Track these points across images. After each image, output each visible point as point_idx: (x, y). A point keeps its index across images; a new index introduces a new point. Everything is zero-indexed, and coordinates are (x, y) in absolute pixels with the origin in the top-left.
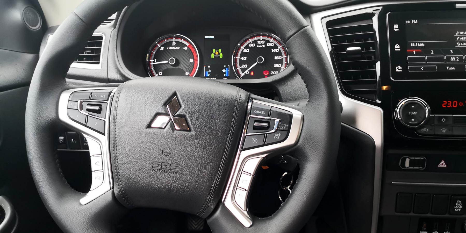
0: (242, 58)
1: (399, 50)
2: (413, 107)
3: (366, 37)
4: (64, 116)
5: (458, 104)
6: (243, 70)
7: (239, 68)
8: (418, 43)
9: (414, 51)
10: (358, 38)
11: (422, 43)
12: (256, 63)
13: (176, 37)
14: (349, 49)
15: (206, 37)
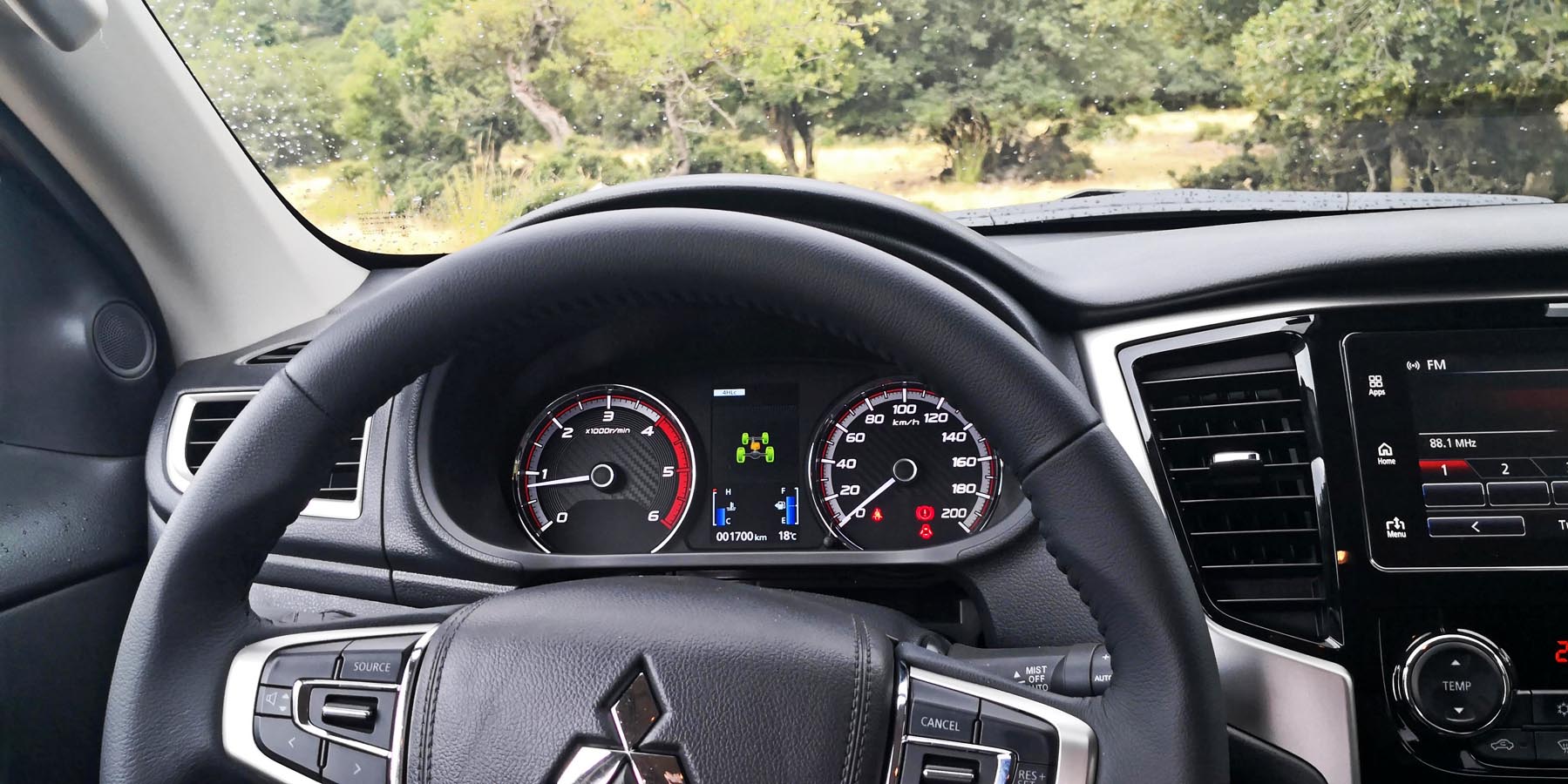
0: (842, 464)
1: (1393, 462)
2: (1455, 663)
3: (1272, 417)
4: (239, 742)
6: (848, 504)
7: (831, 497)
8: (1453, 438)
9: (1444, 467)
10: (1247, 419)
11: (1467, 437)
12: (892, 481)
13: (615, 395)
14: (1220, 458)
15: (718, 393)
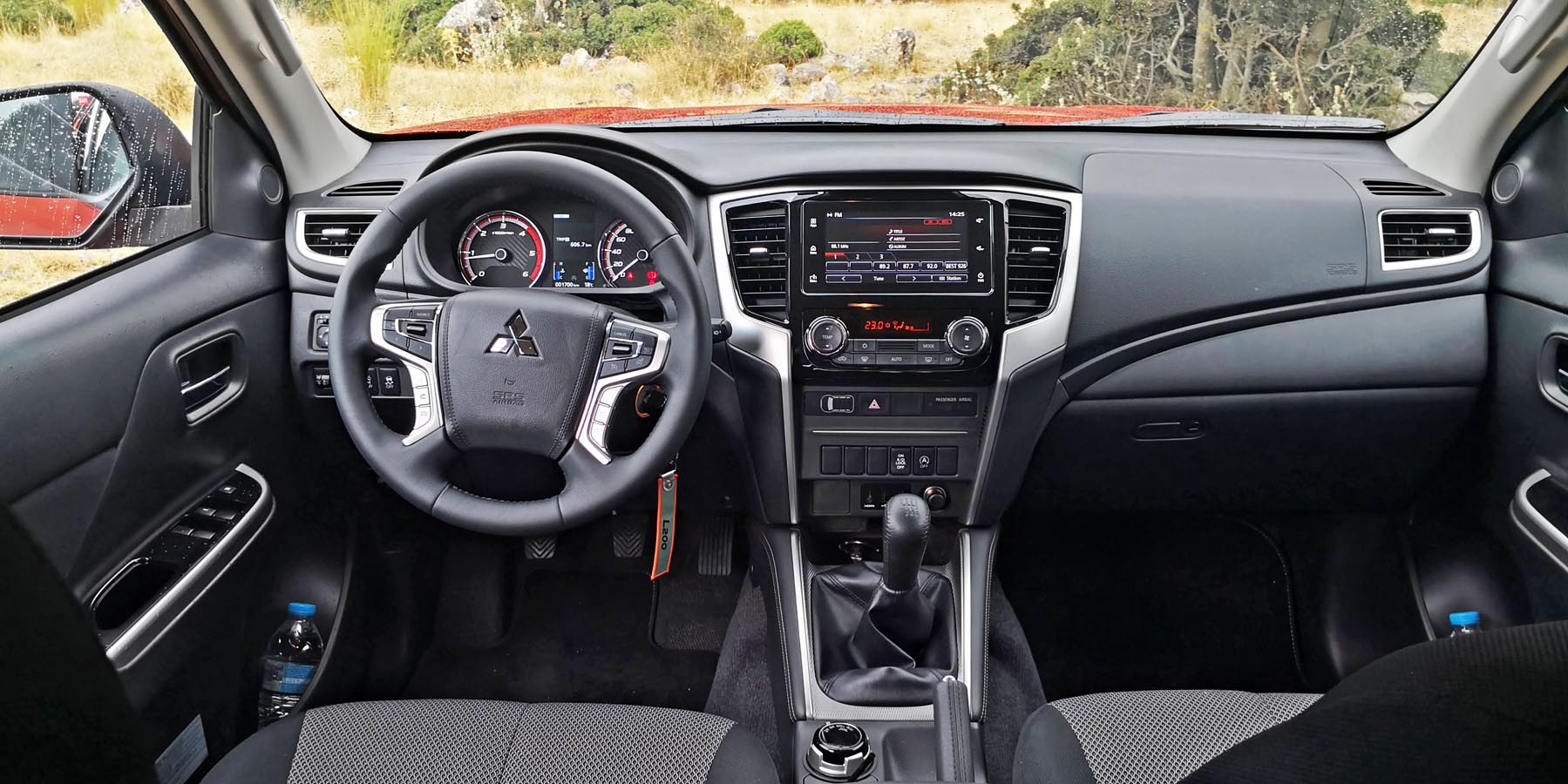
0: (615, 252)
1: (816, 253)
2: (827, 329)
3: (772, 235)
4: (378, 338)
5: (884, 325)
6: (616, 270)
7: (609, 267)
8: (840, 244)
9: (835, 255)
11: (846, 244)
12: (637, 260)
13: (506, 216)
14: (753, 250)
15: (556, 216)
